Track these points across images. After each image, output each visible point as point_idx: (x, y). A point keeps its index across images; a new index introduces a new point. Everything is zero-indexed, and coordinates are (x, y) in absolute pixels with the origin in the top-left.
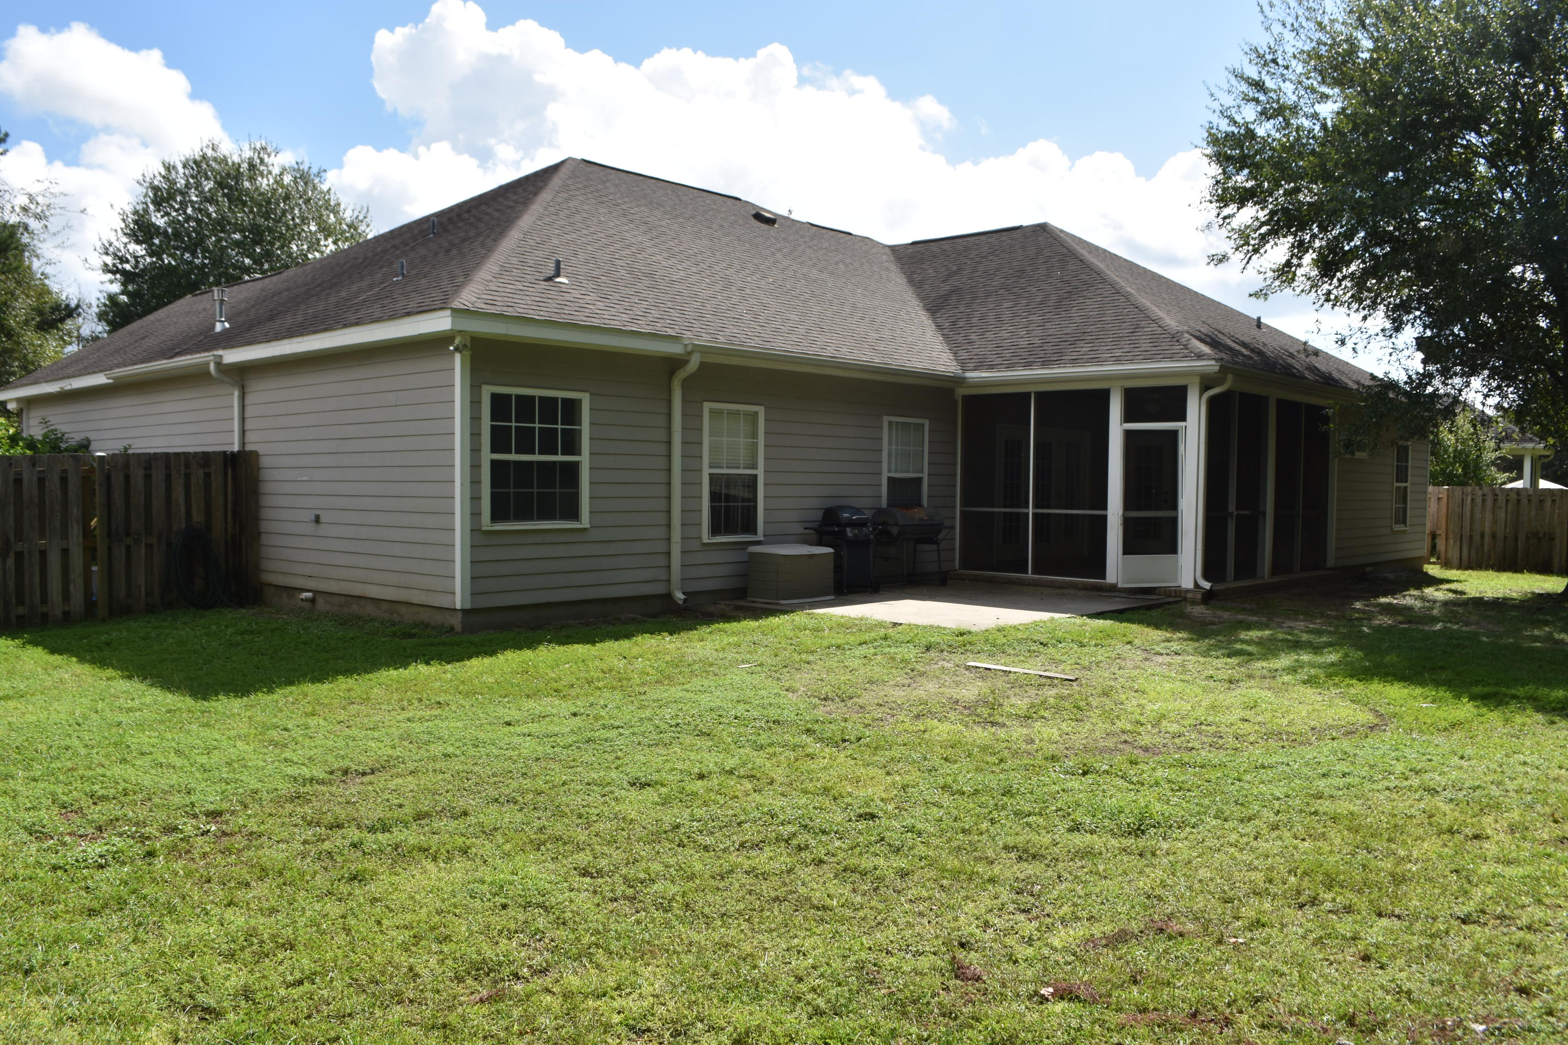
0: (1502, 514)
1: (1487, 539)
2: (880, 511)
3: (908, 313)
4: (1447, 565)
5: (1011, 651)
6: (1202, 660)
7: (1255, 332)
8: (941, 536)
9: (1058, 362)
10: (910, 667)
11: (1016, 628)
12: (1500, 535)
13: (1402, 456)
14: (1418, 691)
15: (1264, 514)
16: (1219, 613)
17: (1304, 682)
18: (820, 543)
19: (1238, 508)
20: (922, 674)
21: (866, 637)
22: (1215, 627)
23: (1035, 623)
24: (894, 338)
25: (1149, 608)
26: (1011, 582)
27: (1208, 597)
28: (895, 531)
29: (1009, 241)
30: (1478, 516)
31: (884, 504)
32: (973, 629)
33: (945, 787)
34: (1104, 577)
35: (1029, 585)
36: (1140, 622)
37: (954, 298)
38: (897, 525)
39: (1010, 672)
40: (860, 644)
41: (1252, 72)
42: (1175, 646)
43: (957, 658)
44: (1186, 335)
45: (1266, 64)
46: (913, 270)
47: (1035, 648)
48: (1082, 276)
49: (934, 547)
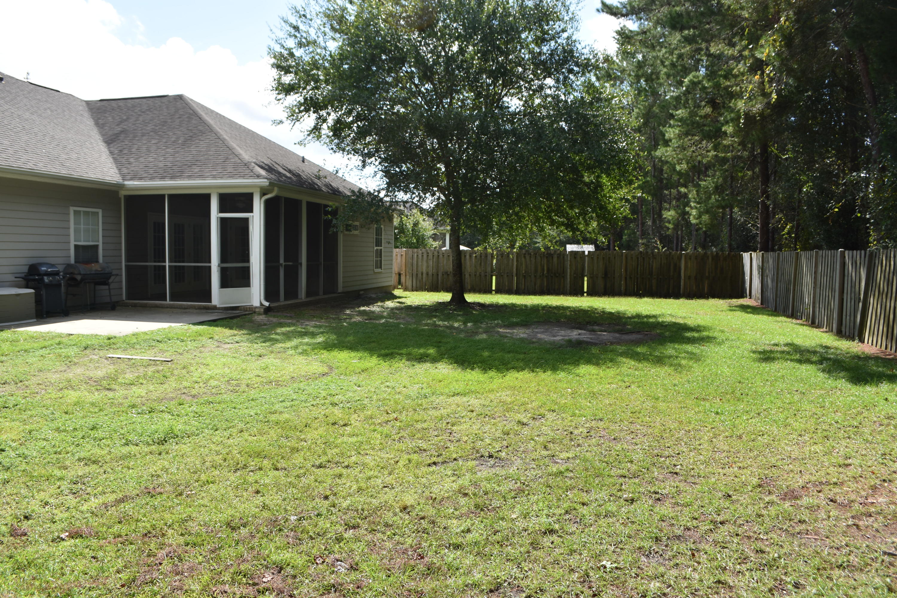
0: (431, 263)
1: (424, 276)
2: (69, 266)
3: (91, 143)
4: (406, 289)
5: (138, 347)
6: (250, 345)
7: (300, 164)
8: (110, 281)
9: (180, 177)
10: (70, 360)
11: (145, 333)
12: (430, 273)
13: (379, 232)
14: (353, 354)
15: (301, 264)
16: (271, 319)
17: (300, 354)
18: (27, 287)
19: (285, 261)
20: (75, 364)
21: (46, 343)
22: (265, 327)
23: (159, 330)
24: (78, 159)
25: (232, 318)
26: (157, 306)
27: (267, 311)
28: (79, 278)
29: (159, 104)
30: (420, 264)
31: (72, 261)
32: (118, 335)
33: (58, 430)
34: (210, 302)
35: (167, 308)
36: (222, 326)
37: (122, 136)
38: (80, 274)
39: (132, 359)
40: (42, 348)
41: (293, 20)
42: (237, 338)
43: (101, 353)
44: (253, 164)
45: (300, 17)
46: (99, 116)
47: (154, 344)
48: (199, 127)
49: (107, 287)
